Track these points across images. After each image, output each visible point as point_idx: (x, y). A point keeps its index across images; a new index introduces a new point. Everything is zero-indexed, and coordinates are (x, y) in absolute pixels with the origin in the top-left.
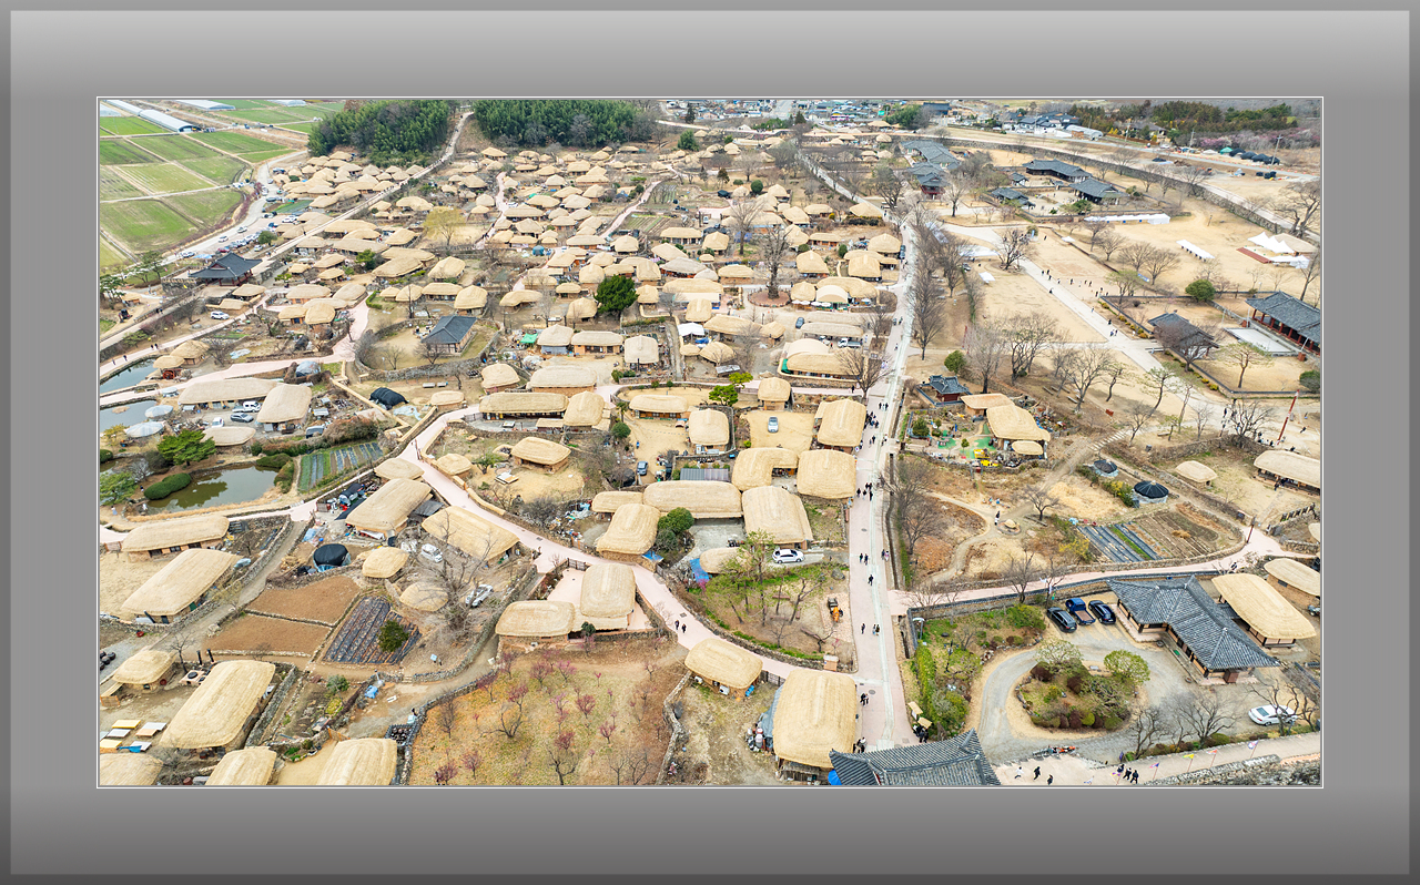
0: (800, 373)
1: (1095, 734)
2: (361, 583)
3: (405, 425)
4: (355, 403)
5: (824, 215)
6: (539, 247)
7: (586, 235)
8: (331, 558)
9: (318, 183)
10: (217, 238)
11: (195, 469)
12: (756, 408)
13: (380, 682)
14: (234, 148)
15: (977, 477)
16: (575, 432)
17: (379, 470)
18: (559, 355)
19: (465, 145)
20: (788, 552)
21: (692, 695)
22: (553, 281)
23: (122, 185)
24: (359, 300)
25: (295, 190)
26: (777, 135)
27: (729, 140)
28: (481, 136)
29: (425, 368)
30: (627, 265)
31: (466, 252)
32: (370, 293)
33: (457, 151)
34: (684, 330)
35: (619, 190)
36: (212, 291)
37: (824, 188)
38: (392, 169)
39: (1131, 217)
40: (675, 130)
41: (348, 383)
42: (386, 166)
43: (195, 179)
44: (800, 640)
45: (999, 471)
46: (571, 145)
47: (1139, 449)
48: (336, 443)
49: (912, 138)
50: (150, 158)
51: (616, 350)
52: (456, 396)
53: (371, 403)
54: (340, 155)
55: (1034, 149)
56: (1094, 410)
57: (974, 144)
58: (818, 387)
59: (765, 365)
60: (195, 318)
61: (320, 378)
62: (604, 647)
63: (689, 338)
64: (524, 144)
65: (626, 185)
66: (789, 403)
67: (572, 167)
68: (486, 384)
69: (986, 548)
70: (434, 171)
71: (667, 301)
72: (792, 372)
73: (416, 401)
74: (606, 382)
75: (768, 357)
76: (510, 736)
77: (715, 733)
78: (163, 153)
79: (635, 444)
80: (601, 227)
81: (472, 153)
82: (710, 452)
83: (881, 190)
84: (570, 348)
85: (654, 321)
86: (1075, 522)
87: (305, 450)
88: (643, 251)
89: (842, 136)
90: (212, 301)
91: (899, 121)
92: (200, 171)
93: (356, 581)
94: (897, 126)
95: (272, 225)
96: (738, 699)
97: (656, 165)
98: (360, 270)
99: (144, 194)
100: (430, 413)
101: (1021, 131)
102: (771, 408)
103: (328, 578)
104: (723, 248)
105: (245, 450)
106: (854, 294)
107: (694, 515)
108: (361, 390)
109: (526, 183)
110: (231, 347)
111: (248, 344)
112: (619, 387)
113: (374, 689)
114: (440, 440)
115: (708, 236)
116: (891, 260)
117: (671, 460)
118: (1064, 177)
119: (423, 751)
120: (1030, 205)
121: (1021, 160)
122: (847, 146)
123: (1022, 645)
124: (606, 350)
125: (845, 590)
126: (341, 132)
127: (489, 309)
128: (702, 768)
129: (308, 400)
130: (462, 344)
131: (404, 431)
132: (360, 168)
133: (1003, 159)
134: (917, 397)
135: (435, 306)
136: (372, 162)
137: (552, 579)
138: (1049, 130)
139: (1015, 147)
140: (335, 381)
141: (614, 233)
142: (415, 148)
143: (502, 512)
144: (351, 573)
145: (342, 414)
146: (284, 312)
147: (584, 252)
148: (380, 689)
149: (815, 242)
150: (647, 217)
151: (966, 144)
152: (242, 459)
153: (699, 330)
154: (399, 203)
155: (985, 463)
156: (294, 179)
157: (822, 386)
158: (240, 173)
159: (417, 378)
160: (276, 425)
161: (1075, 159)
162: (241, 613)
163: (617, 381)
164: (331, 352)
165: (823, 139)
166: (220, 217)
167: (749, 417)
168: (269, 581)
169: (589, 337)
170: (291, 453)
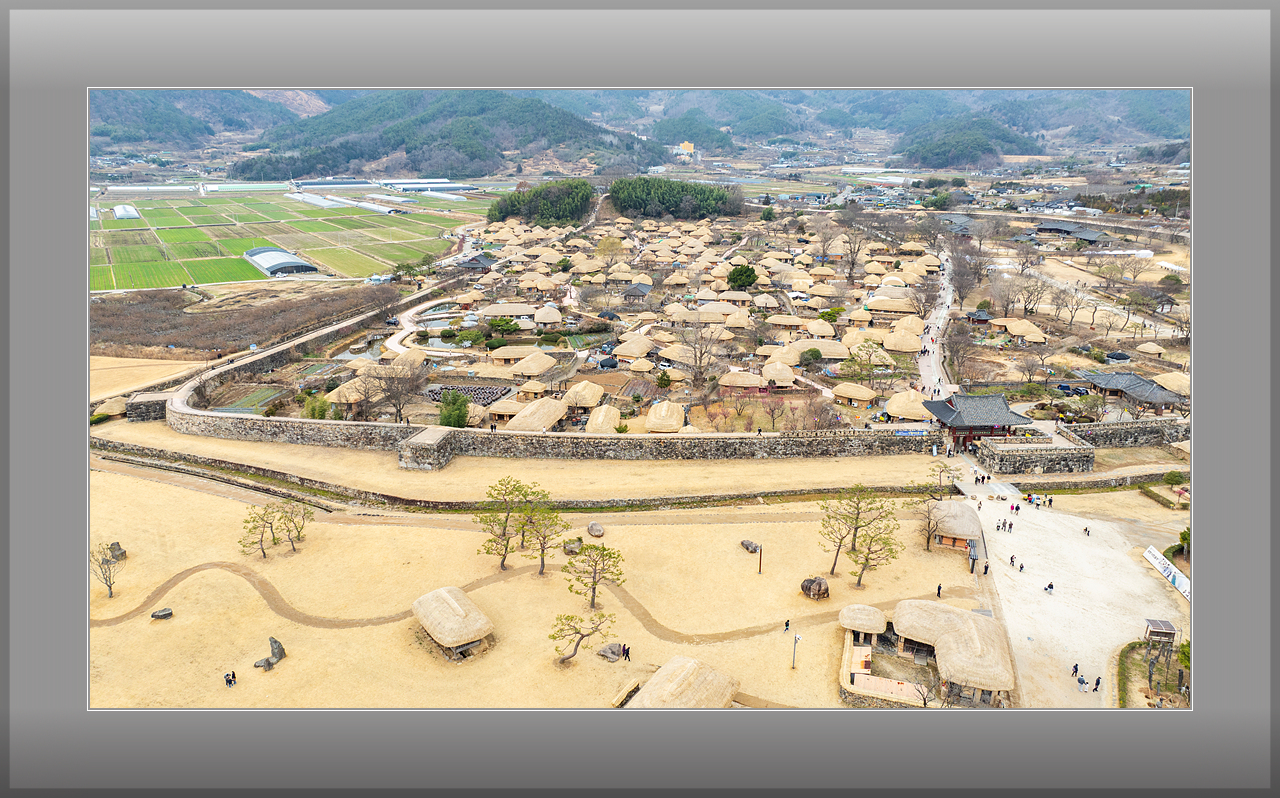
0: (877, 310)
2: (629, 375)
4: (592, 318)
5: (880, 249)
6: (677, 263)
7: (708, 258)
8: (610, 364)
9: (505, 235)
10: (452, 258)
12: (849, 326)
14: (430, 222)
17: (621, 339)
19: (602, 216)
20: (883, 369)
21: (836, 406)
23: (368, 238)
24: (566, 282)
28: (615, 210)
29: (628, 307)
32: (572, 279)
33: (597, 219)
34: (792, 295)
35: (724, 239)
36: (471, 275)
37: (878, 238)
38: (554, 228)
39: (1121, 252)
40: (757, 210)
41: (581, 312)
42: (549, 227)
43: (413, 235)
45: (1015, 349)
46: (682, 216)
47: (1111, 342)
48: (586, 332)
49: (943, 214)
50: (377, 226)
51: (747, 304)
53: (601, 318)
54: (512, 222)
55: (1044, 219)
56: (1083, 328)
60: (463, 288)
61: (561, 310)
62: (783, 394)
64: (646, 215)
65: (728, 237)
66: (871, 324)
67: (685, 228)
69: (1006, 374)
70: (583, 230)
71: (778, 284)
72: (871, 310)
73: (627, 320)
77: (852, 417)
78: (384, 224)
80: (718, 254)
81: (609, 221)
83: (922, 238)
84: (717, 301)
85: (770, 291)
86: (1066, 367)
87: (569, 334)
90: (471, 280)
91: (934, 205)
92: (412, 231)
93: (626, 374)
94: (932, 208)
97: (746, 228)
98: (561, 270)
99: (386, 241)
100: (638, 323)
101: (1033, 211)
102: (859, 326)
103: (610, 373)
104: (810, 262)
105: (532, 333)
110: (496, 299)
111: (504, 298)
115: (797, 257)
116: (934, 269)
118: (1068, 233)
120: (1039, 245)
121: (1032, 224)
122: (892, 218)
123: (1030, 400)
124: (741, 302)
126: (513, 206)
127: (657, 285)
129: (561, 315)
130: (645, 299)
131: (626, 327)
132: (530, 228)
133: (1018, 224)
136: (538, 225)
138: (1056, 210)
140: (572, 310)
141: (728, 258)
142: (567, 217)
144: (622, 371)
145: (584, 322)
146: (521, 285)
147: (710, 264)
149: (877, 261)
150: (747, 252)
153: (803, 295)
158: (441, 233)
160: (545, 324)
161: (1076, 223)
164: (563, 301)
168: (578, 371)
169: (728, 296)
170: (562, 334)
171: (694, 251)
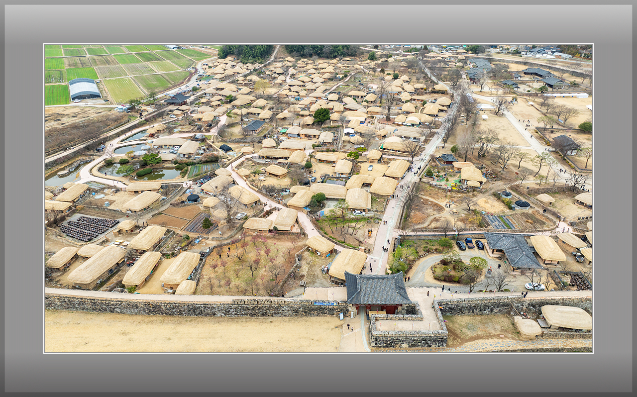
0: (388, 149)
1: (458, 285)
2: (202, 208)
3: (230, 158)
4: (215, 150)
5: (422, 89)
6: (298, 97)
7: (318, 93)
8: (193, 199)
9: (219, 70)
10: (178, 89)
11: (154, 167)
12: (366, 162)
13: (201, 239)
14: (191, 55)
15: (449, 193)
16: (292, 165)
17: (216, 172)
18: (294, 137)
19: (279, 56)
20: (359, 212)
21: (306, 254)
22: (299, 110)
23: (149, 69)
24: (224, 113)
25: (209, 71)
26: (413, 55)
27: (391, 56)
28: (286, 52)
29: (242, 139)
30: (330, 105)
31: (269, 98)
32: (229, 111)
33: (275, 58)
34: (346, 131)
35: (337, 76)
36: (171, 107)
37: (426, 77)
38: (248, 64)
39: (568, 95)
40: (368, 52)
41: (213, 142)
42: (246, 63)
43: (174, 67)
44: (354, 242)
45: (458, 192)
46: (323, 57)
47: (524, 188)
48: (204, 162)
49: (474, 57)
50: (161, 59)
51: (317, 137)
52: (250, 149)
53: (220, 150)
54: (229, 58)
55: (532, 64)
56: (511, 172)
57: (503, 61)
58: (394, 155)
59: (375, 146)
60: (164, 117)
61: (203, 140)
62: (281, 236)
63: (348, 134)
64: (303, 56)
65: (341, 74)
66: (380, 161)
67: (320, 66)
68: (263, 146)
69: (441, 218)
70: (265, 66)
71: (342, 120)
72: (385, 149)
73: (236, 150)
74: (309, 149)
75: (378, 143)
76: (240, 259)
77: (311, 267)
78: (165, 57)
79: (314, 171)
80: (326, 90)
81: (281, 59)
82: (342, 176)
83: (451, 79)
84: (299, 135)
85: (335, 127)
86: (484, 213)
87: (193, 164)
88: (340, 100)
89: (443, 56)
90: (171, 111)
91: (471, 50)
92: (177, 64)
93: (201, 207)
94: (470, 52)
95: (198, 85)
96: (323, 257)
97: (357, 66)
98: (227, 103)
99: (156, 72)
100: (240, 155)
101: (530, 55)
102: (372, 162)
103: (192, 206)
104: (373, 100)
105: (172, 162)
106: (422, 121)
107: (326, 197)
108: (217, 145)
109: (300, 72)
110: (175, 128)
111: (181, 127)
112: (313, 150)
113: (198, 240)
114: (241, 164)
115: (368, 95)
116: (445, 108)
117: (325, 177)
118: (541, 76)
119: (209, 260)
120: (518, 88)
121: (523, 68)
122: (443, 60)
123: (441, 252)
124: (313, 137)
125: (377, 227)
126: (230, 49)
127: (271, 119)
128: (303, 276)
129: (197, 147)
130: (258, 131)
131: (229, 160)
132: (236, 64)
133: (514, 68)
134: (435, 162)
135: (252, 117)
136: (241, 62)
137: (268, 213)
138: (544, 55)
139: (523, 62)
140: (208, 141)
141: (330, 93)
142: (258, 56)
143: (257, 190)
144: (199, 205)
145: (208, 153)
146: (195, 116)
147: (315, 99)
148: (200, 241)
149: (414, 100)
150: (346, 87)
151: (500, 61)
152: (170, 165)
153: (352, 131)
154: (248, 78)
155: (454, 188)
156: (210, 67)
157: (396, 156)
158: (191, 65)
159: (238, 142)
160: (184, 155)
161: (550, 68)
162: (159, 214)
163: (314, 148)
164: (209, 132)
165: (434, 57)
166: (181, 81)
167: (362, 165)
168: (171, 204)
169: (306, 131)
170: (188, 164)
171: (313, 87)
